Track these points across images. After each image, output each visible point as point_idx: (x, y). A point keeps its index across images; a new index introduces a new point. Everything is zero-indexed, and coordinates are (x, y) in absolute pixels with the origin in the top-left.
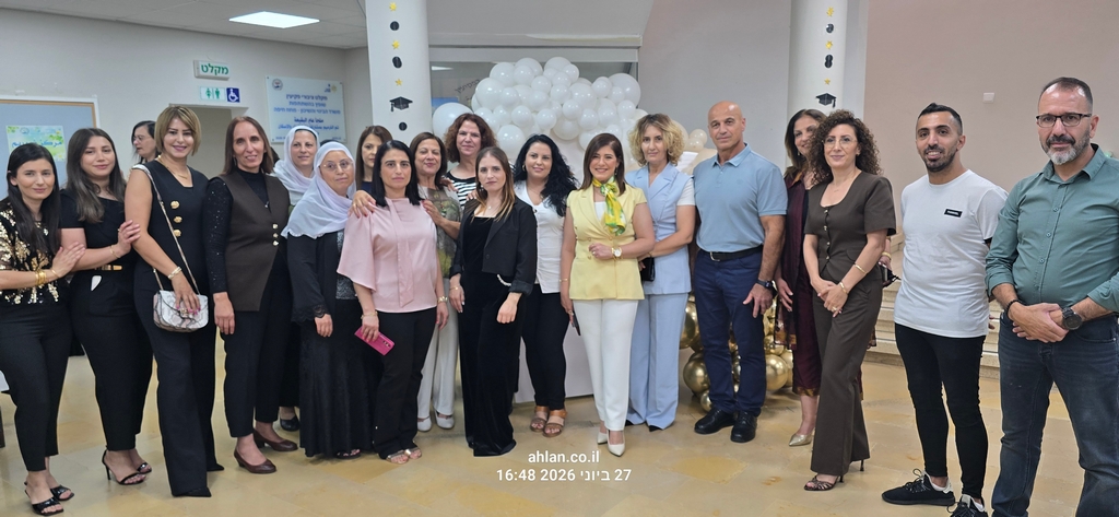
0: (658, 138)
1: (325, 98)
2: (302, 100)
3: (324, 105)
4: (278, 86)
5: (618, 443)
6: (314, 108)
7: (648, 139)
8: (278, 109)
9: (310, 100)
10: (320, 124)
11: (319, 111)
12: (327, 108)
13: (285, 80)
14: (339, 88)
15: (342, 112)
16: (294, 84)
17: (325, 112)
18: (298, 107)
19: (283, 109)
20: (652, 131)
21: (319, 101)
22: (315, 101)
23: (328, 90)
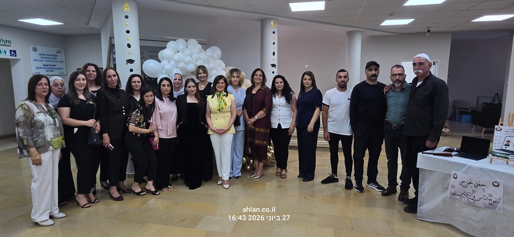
0: (238, 77)
1: (57, 56)
2: (46, 56)
3: (56, 59)
4: (35, 50)
5: (227, 184)
6: (52, 60)
7: (234, 77)
8: (35, 60)
9: (50, 57)
10: (54, 67)
11: (54, 61)
12: (58, 60)
13: (38, 47)
14: (63, 52)
15: (64, 62)
16: (42, 49)
17: (57, 62)
18: (44, 59)
19: (38, 60)
20: (235, 74)
21: (54, 57)
22: (52, 57)
23: (58, 52)
